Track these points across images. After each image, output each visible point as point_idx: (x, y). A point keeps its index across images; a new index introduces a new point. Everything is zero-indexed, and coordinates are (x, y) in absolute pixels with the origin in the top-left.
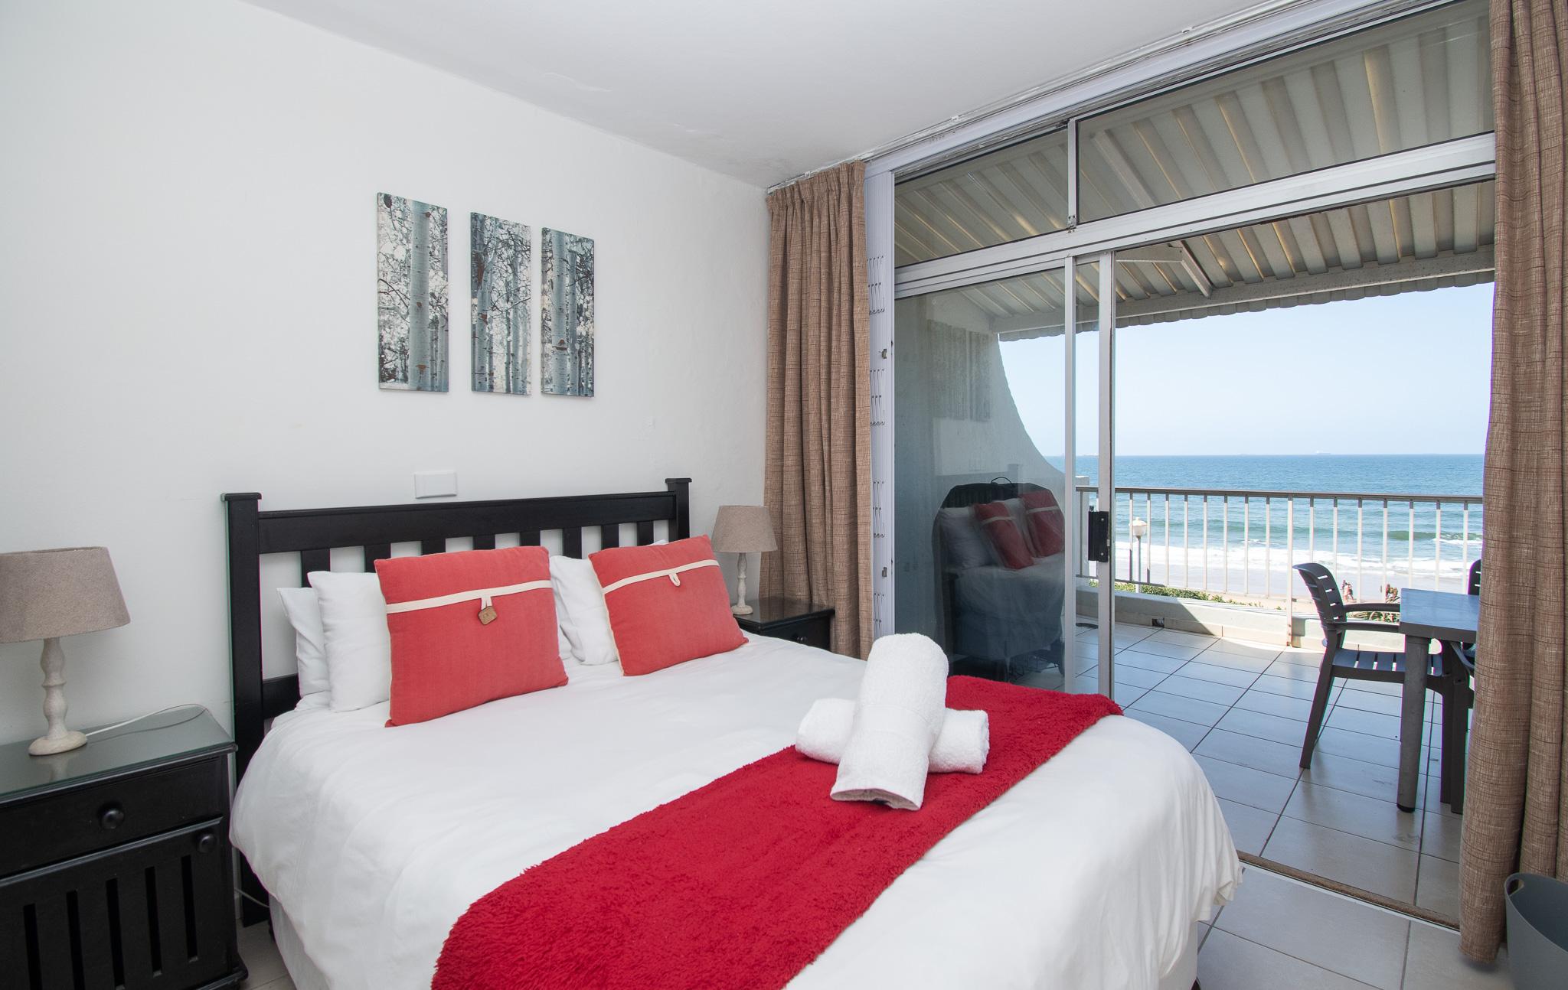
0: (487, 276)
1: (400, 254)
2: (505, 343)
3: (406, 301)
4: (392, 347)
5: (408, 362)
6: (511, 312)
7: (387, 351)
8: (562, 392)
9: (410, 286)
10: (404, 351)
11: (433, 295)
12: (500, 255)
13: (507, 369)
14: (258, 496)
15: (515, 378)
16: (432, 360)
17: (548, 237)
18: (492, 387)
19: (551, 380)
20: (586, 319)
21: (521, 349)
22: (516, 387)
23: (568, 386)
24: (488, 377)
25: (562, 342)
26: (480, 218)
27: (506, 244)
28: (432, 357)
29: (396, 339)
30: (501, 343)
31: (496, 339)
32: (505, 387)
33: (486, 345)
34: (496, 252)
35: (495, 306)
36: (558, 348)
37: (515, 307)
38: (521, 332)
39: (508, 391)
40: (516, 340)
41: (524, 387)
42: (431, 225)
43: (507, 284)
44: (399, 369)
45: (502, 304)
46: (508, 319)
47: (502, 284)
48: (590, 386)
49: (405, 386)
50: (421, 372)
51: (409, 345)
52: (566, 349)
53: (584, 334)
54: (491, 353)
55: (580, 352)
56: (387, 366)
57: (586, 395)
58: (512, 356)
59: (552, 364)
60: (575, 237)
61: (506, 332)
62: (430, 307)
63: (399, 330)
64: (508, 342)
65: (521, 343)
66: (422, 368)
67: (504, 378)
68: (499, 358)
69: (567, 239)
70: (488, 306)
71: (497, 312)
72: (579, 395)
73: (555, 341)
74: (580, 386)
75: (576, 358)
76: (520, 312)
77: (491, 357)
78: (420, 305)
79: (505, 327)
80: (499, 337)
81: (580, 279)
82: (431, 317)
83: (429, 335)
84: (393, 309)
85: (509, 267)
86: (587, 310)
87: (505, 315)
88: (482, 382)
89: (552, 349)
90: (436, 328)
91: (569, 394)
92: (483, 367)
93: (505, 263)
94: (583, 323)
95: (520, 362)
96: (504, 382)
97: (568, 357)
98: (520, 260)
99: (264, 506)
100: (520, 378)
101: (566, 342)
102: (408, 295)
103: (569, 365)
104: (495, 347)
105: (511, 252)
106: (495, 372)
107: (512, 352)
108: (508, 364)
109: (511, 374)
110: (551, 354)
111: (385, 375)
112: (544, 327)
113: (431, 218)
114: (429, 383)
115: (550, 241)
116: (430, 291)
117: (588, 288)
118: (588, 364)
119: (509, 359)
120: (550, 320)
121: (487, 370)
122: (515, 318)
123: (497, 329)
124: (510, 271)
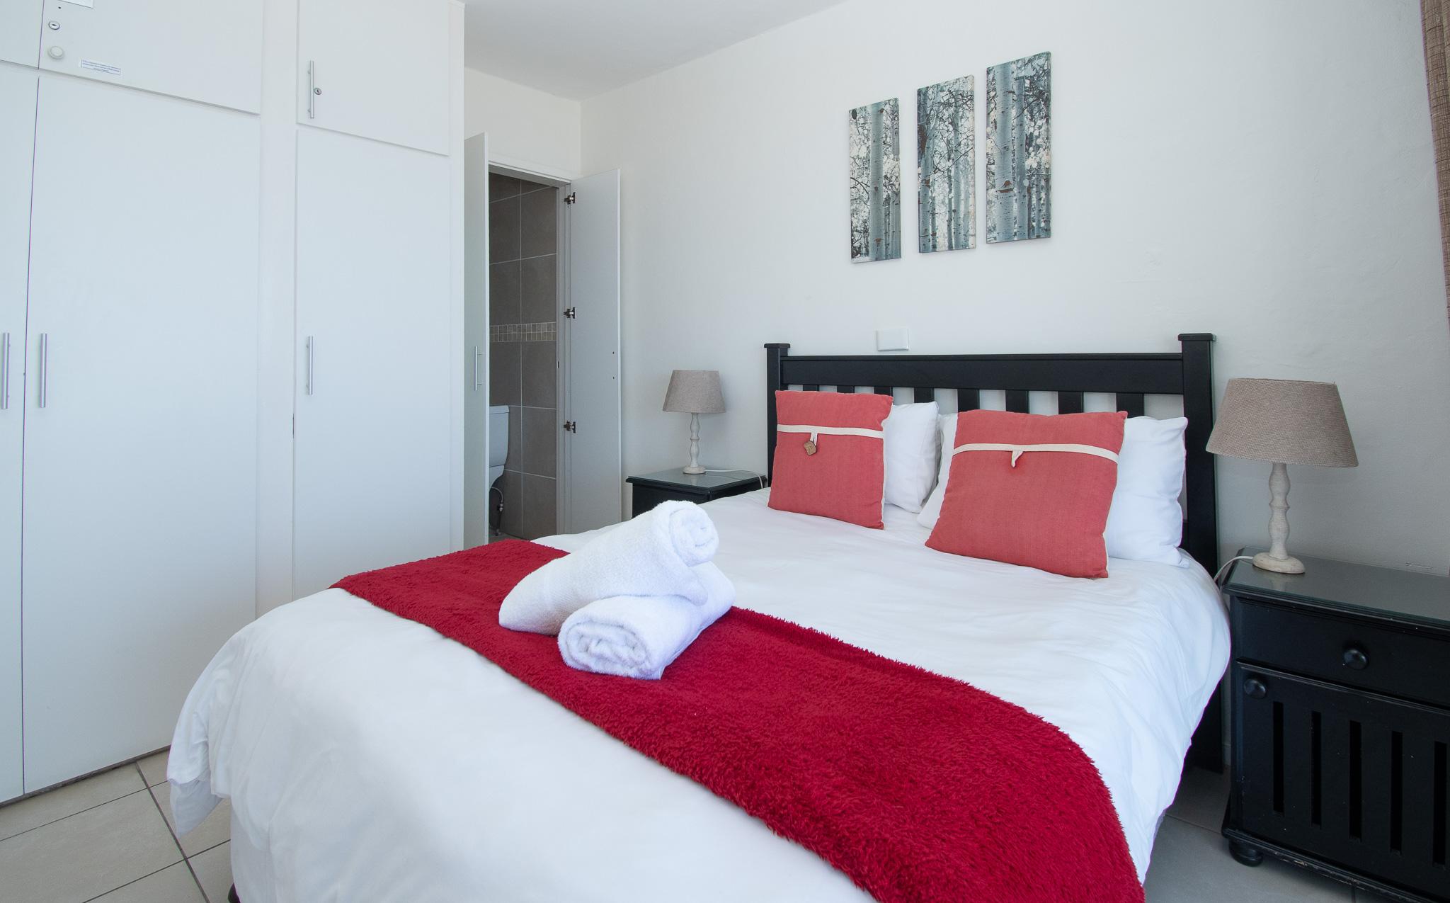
0: (929, 143)
1: (863, 154)
2: (947, 201)
3: (867, 189)
4: (859, 229)
5: (869, 238)
6: (953, 169)
7: (855, 233)
8: (1008, 238)
9: (870, 176)
10: (866, 231)
11: (886, 177)
12: (941, 118)
13: (949, 226)
14: (788, 346)
15: (957, 233)
16: (886, 233)
17: (991, 76)
18: (934, 247)
19: (994, 228)
20: (1038, 147)
21: (963, 202)
22: (958, 242)
23: (1015, 230)
24: (931, 237)
25: (1007, 183)
26: (924, 91)
27: (947, 104)
28: (886, 230)
29: (861, 222)
30: (943, 202)
31: (939, 199)
32: (947, 244)
33: (929, 208)
34: (937, 117)
35: (937, 168)
36: (1002, 191)
37: (956, 163)
38: (962, 186)
39: (950, 248)
40: (958, 195)
41: (966, 241)
42: (884, 118)
43: (948, 142)
44: (863, 246)
45: (944, 164)
46: (950, 177)
47: (943, 144)
48: (1043, 225)
49: (867, 258)
50: (878, 245)
51: (869, 224)
52: (1012, 190)
53: (1035, 165)
54: (933, 215)
55: (1029, 189)
56: (855, 245)
57: (1038, 237)
58: (953, 212)
59: (996, 209)
60: (1023, 60)
61: (948, 190)
62: (884, 188)
63: (863, 214)
64: (950, 200)
65: (962, 197)
66: (878, 241)
67: (946, 235)
68: (941, 217)
69: (1014, 67)
70: (931, 170)
71: (939, 174)
72: (1030, 239)
73: (999, 185)
74: (1031, 228)
75: (1024, 196)
76: (961, 167)
77: (933, 219)
78: (876, 189)
79: (947, 185)
80: (941, 197)
81: (1029, 104)
82: (885, 197)
83: (883, 212)
84: (859, 198)
85: (950, 125)
86: (1038, 137)
87: (946, 174)
88: (927, 244)
89: (996, 194)
90: (889, 205)
91: (1016, 239)
92: (926, 230)
93: (947, 123)
94: (1033, 154)
95: (962, 216)
96: (947, 240)
97: (1015, 198)
98: (961, 114)
99: (792, 353)
100: (962, 232)
101: (1012, 181)
102: (869, 184)
103: (1015, 207)
104: (937, 208)
105: (952, 109)
106: (937, 232)
107: (953, 209)
108: (950, 221)
109: (953, 231)
110: (994, 199)
111: (855, 252)
112: (989, 173)
113: (884, 113)
114: (884, 253)
115: (993, 79)
116: (884, 174)
117: (1040, 111)
118: (1040, 199)
119: (950, 216)
120: (993, 164)
121: (930, 232)
122: (957, 173)
123: (940, 190)
124: (951, 128)
